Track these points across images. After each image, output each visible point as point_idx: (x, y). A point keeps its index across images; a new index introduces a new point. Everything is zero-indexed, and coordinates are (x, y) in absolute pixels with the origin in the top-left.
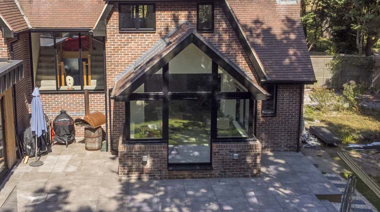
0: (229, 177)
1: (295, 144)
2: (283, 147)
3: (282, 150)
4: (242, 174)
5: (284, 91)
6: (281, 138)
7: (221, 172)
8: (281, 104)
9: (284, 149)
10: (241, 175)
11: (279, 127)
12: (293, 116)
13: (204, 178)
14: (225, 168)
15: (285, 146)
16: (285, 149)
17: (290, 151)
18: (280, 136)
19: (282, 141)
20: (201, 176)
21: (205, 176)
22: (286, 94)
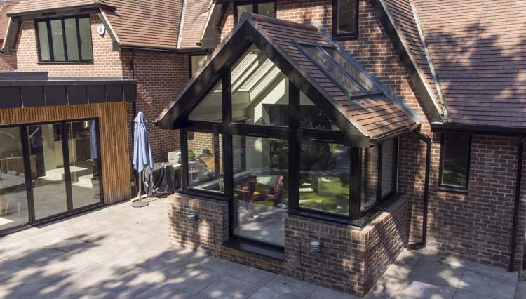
0: (311, 281)
1: (507, 254)
2: (480, 254)
3: (479, 259)
4: (331, 281)
5: (484, 147)
6: (476, 236)
7: (297, 269)
8: (478, 171)
9: (482, 259)
10: (329, 284)
11: (473, 215)
12: (503, 199)
13: (272, 271)
14: (302, 262)
15: (485, 253)
16: (485, 259)
17: (495, 265)
18: (474, 233)
19: (480, 243)
20: (267, 267)
21: (273, 269)
22: (489, 154)
